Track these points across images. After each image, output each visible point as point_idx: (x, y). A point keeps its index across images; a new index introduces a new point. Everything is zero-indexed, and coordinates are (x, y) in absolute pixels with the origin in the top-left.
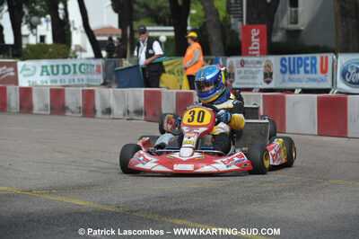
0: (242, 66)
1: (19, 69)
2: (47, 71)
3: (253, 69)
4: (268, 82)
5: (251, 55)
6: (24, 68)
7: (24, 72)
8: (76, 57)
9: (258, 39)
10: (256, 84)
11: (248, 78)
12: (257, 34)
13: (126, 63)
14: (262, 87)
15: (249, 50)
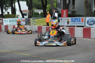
0: (61, 20)
1: (4, 20)
2: (11, 21)
3: (64, 21)
4: (68, 24)
5: (64, 17)
6: (5, 20)
7: (5, 21)
8: (18, 18)
9: (65, 13)
10: (65, 25)
11: (63, 23)
12: (65, 12)
13: (31, 19)
14: (66, 25)
15: (63, 16)
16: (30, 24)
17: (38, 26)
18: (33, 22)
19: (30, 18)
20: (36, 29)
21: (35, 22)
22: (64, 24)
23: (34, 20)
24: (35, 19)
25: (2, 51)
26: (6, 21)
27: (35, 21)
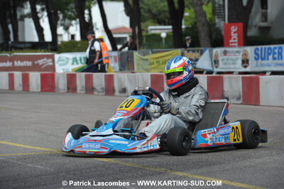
0: (225, 55)
1: (56, 60)
2: (76, 61)
3: (234, 57)
5: (232, 46)
7: (60, 62)
9: (236, 34)
10: (236, 68)
11: (230, 64)
12: (235, 30)
13: (136, 54)
14: (240, 70)
15: (229, 43)
16: (133, 69)
17: (152, 75)
18: (141, 62)
19: (134, 51)
20: (145, 83)
21: (148, 62)
22: (232, 66)
23: (144, 55)
24: (148, 54)
25: (39, 148)
26: (63, 60)
27: (147, 60)
